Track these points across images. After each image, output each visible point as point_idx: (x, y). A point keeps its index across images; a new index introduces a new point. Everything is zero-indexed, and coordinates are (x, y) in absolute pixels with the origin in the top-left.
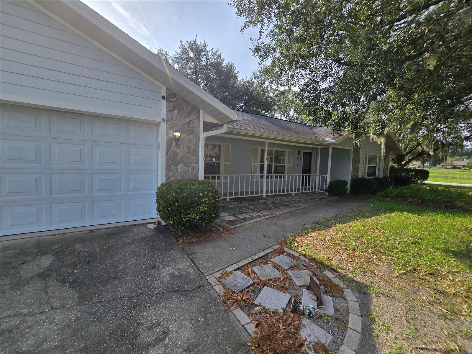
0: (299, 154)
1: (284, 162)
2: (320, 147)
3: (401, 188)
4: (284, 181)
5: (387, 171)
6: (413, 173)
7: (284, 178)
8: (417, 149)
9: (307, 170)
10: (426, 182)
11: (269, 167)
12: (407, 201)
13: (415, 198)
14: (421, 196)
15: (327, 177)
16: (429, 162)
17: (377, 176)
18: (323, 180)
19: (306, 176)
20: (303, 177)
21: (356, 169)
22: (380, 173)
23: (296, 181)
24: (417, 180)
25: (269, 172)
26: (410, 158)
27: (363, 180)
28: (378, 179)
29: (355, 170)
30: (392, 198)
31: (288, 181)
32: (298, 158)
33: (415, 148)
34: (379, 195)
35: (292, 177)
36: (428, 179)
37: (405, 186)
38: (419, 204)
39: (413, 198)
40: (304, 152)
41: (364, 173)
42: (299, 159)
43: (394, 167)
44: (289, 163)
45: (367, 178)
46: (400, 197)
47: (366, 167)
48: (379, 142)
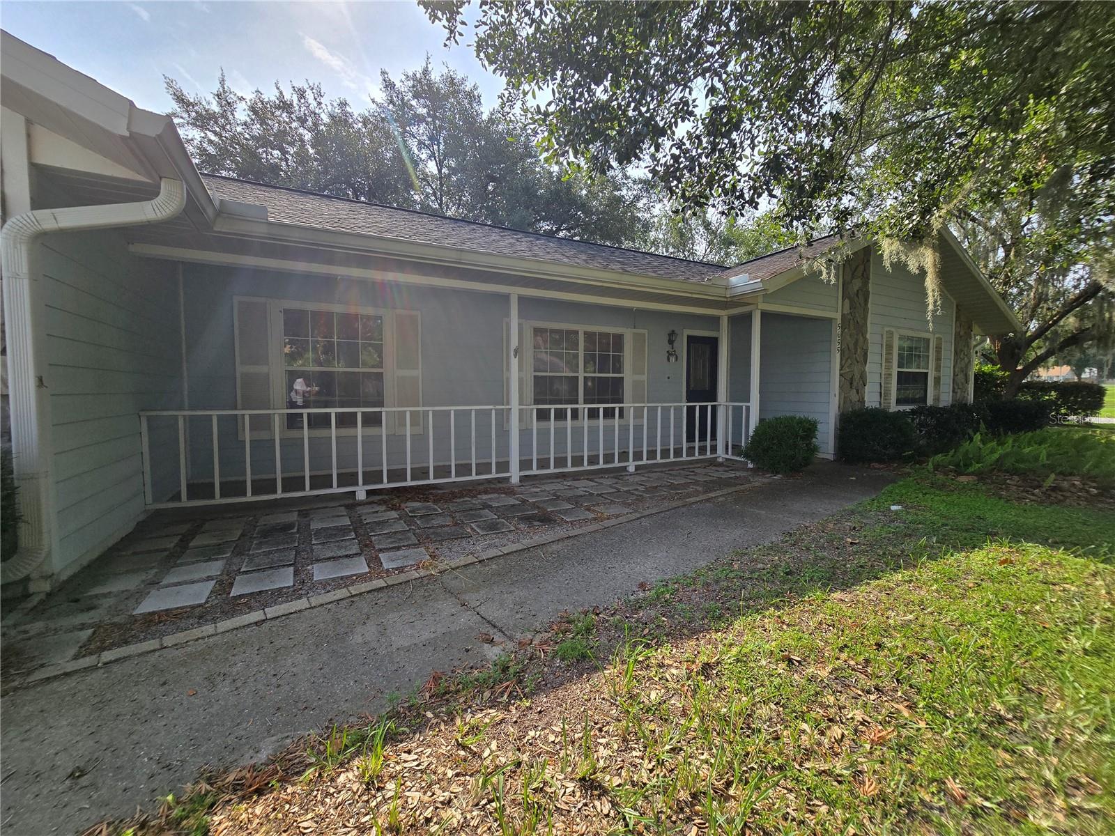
0: (671, 342)
1: (618, 369)
2: (724, 314)
3: (1014, 441)
4: (624, 429)
5: (966, 389)
6: (1053, 393)
7: (621, 415)
8: (1061, 323)
9: (702, 390)
10: (1094, 420)
12: (1039, 487)
13: (1071, 474)
14: (1096, 466)
15: (748, 408)
16: (1095, 369)
17: (930, 402)
18: (738, 417)
19: (703, 409)
20: (691, 411)
21: (853, 381)
22: (940, 394)
23: (666, 427)
24: (1065, 414)
26: (1039, 352)
27: (878, 416)
28: (934, 411)
29: (851, 384)
30: (981, 476)
31: (638, 428)
32: (670, 354)
33: (1055, 322)
34: (930, 467)
35: (652, 411)
36: (1102, 411)
37: (1030, 434)
38: (1091, 500)
39: (1061, 473)
40: (689, 337)
41: (883, 394)
42: (673, 359)
43: (990, 375)
44: (637, 370)
45: (894, 408)
46: (1014, 472)
47: (890, 375)
48: (913, 267)
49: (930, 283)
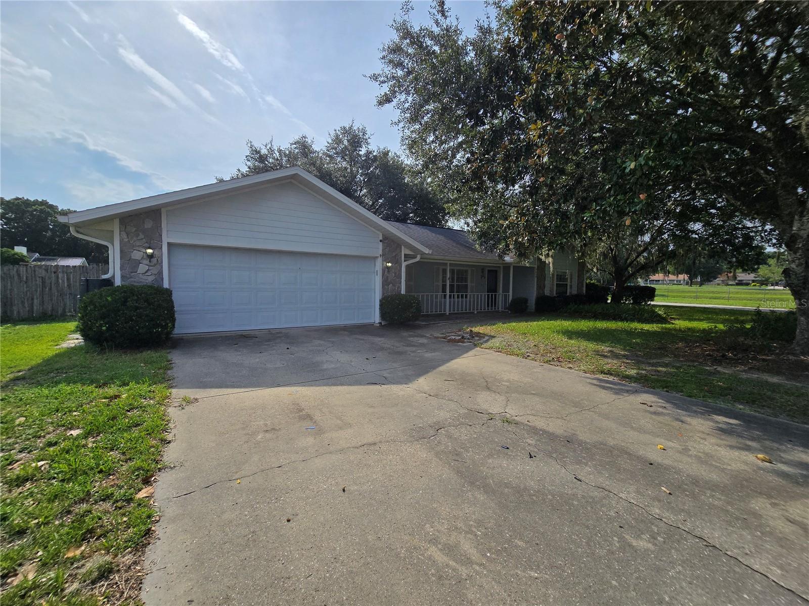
0: (483, 272)
1: (466, 281)
2: (501, 267)
4: (466, 300)
5: (583, 289)
7: (466, 297)
9: (492, 289)
11: (452, 286)
15: (509, 295)
17: (568, 293)
18: (506, 297)
19: (492, 295)
20: (488, 295)
21: (541, 287)
22: (572, 291)
25: (451, 291)
28: (570, 296)
32: (482, 276)
35: (477, 296)
40: (488, 270)
41: (551, 291)
42: (483, 278)
44: (472, 282)
45: (555, 295)
47: (553, 285)
48: (547, 262)
49: (551, 265)
